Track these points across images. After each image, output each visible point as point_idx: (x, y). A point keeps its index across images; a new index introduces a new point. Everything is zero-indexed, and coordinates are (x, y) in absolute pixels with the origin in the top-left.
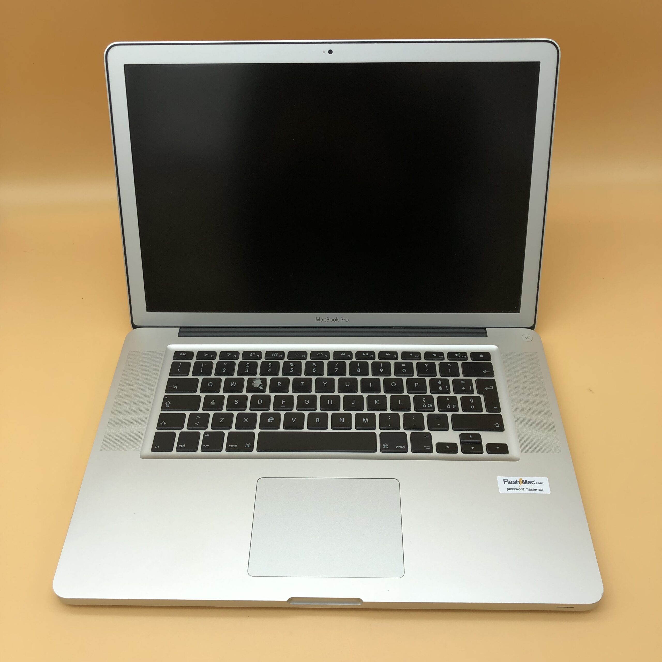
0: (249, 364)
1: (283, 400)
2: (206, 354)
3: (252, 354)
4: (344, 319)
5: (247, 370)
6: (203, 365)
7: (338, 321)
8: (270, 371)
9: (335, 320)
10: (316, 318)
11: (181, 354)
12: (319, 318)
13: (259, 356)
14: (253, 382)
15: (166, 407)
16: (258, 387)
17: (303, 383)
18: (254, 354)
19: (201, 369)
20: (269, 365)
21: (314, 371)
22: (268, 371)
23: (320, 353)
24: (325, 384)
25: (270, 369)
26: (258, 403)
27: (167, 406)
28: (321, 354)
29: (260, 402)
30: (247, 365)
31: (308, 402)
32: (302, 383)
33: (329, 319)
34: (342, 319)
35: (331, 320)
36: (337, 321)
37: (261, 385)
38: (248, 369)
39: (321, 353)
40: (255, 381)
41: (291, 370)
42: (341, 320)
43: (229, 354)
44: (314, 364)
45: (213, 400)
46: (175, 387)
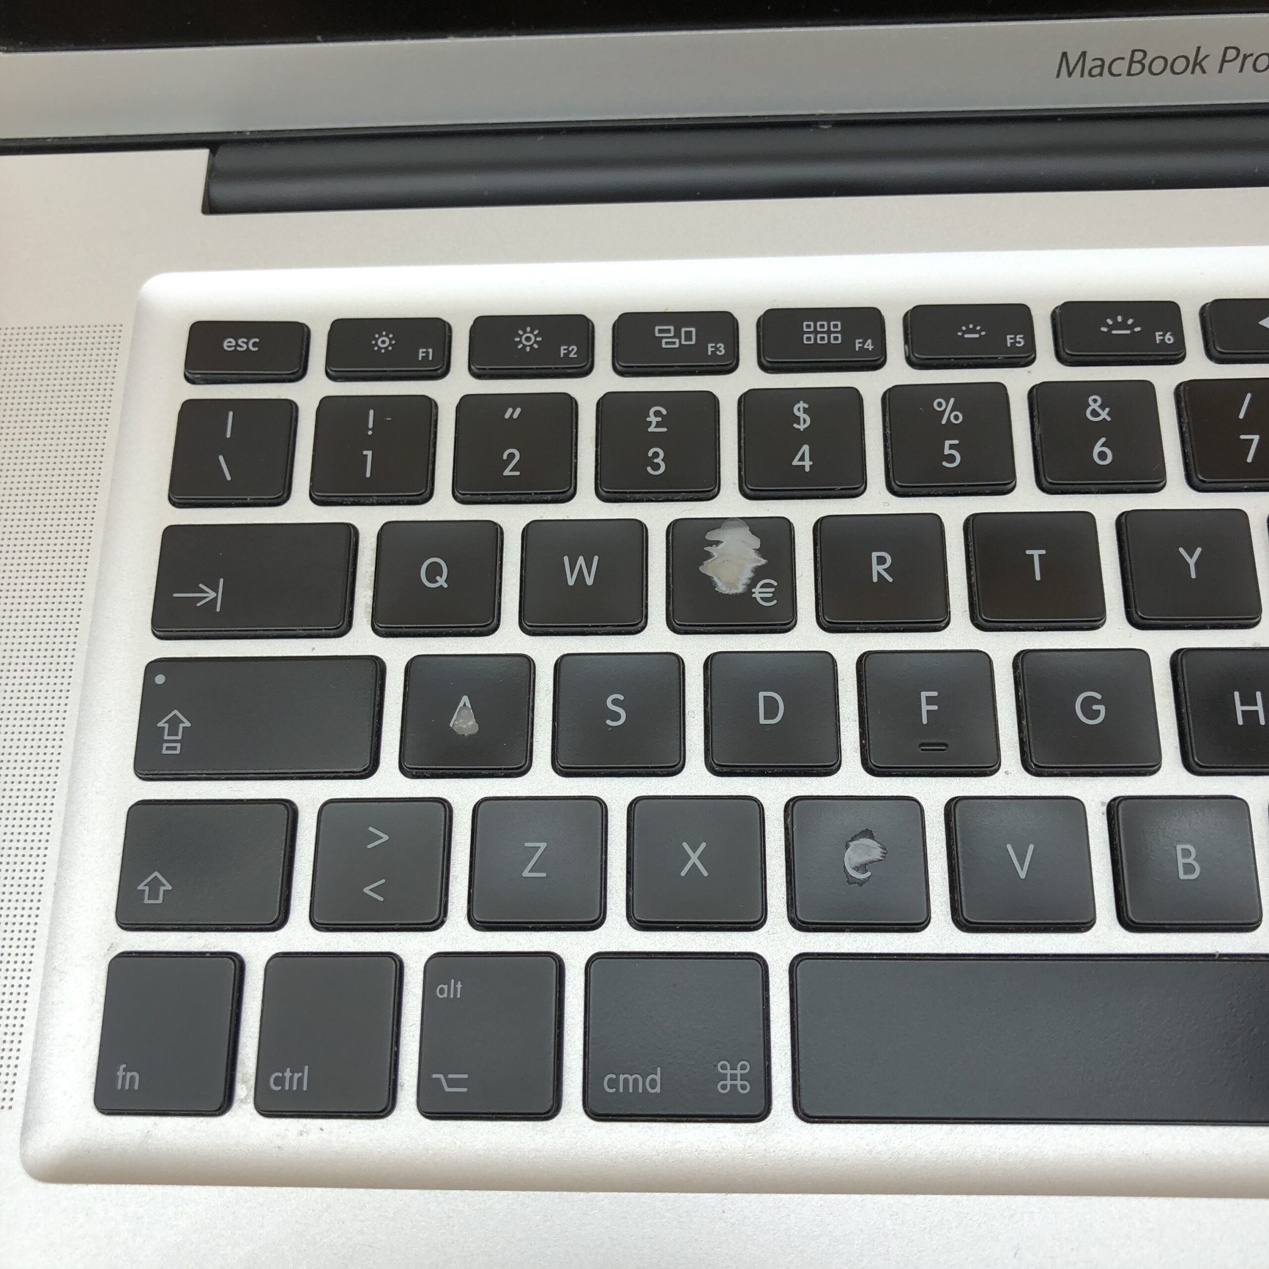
0: (664, 412)
1: (924, 695)
2: (383, 342)
3: (677, 335)
4: (1245, 57)
5: (656, 455)
6: (371, 425)
7: (1204, 72)
8: (807, 464)
9: (1180, 65)
10: (1065, 54)
11: (228, 344)
12: (1084, 54)
13: (721, 346)
14: (707, 549)
15: (164, 752)
16: (740, 589)
17: (1043, 552)
18: (688, 335)
19: (365, 453)
20: (797, 420)
21: (1102, 456)
22: (796, 462)
23: (1120, 319)
24: (1192, 562)
25: (806, 448)
26: (762, 721)
27: (172, 747)
28: (1130, 322)
29: (771, 708)
30: (653, 419)
31: (1098, 712)
32: (1036, 553)
33: (1147, 62)
34: (1231, 54)
35: (1158, 66)
36: (1193, 72)
37: (759, 574)
38: (662, 454)
39: (1125, 320)
40: (717, 543)
41: (947, 451)
42: (1224, 61)
43: (529, 340)
44: (1094, 402)
45: (465, 699)
46: (212, 595)
